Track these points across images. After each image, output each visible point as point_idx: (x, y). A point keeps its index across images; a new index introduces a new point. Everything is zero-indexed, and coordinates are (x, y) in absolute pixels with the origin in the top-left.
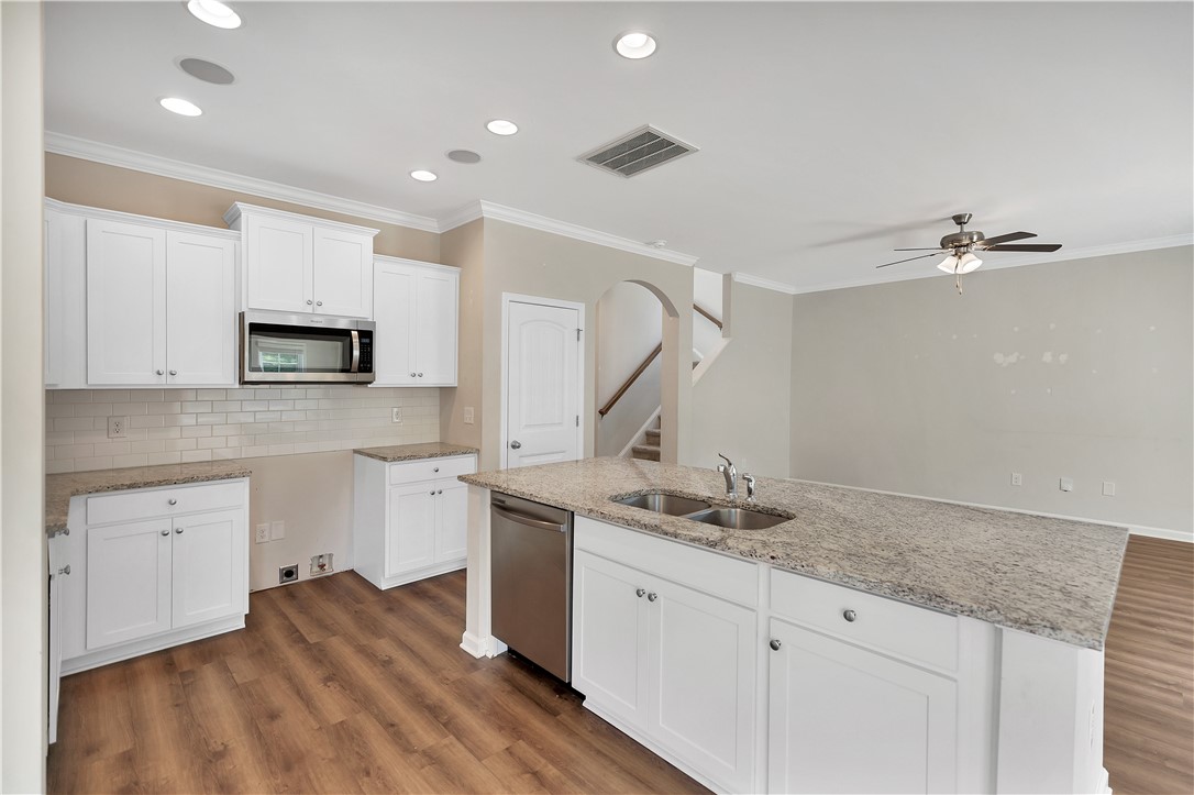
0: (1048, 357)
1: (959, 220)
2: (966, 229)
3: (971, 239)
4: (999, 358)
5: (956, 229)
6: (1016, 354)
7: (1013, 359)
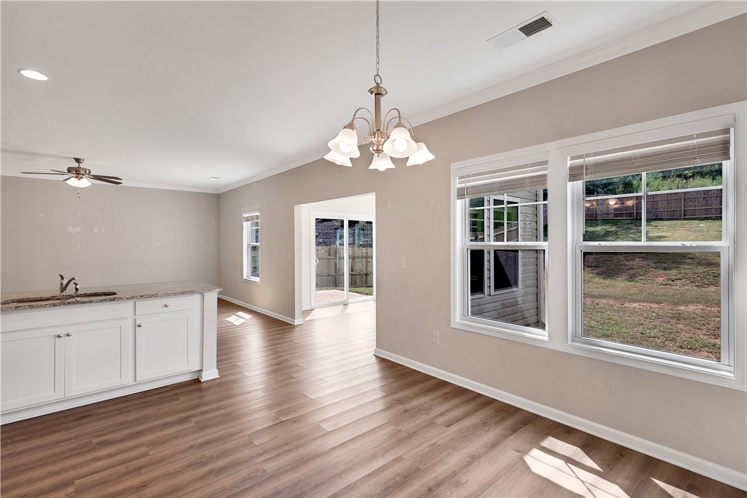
0: (96, 230)
1: (78, 160)
2: (81, 165)
3: (86, 172)
4: (70, 229)
5: (76, 165)
6: (80, 227)
7: (78, 229)
